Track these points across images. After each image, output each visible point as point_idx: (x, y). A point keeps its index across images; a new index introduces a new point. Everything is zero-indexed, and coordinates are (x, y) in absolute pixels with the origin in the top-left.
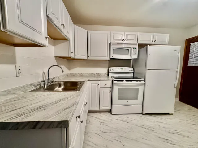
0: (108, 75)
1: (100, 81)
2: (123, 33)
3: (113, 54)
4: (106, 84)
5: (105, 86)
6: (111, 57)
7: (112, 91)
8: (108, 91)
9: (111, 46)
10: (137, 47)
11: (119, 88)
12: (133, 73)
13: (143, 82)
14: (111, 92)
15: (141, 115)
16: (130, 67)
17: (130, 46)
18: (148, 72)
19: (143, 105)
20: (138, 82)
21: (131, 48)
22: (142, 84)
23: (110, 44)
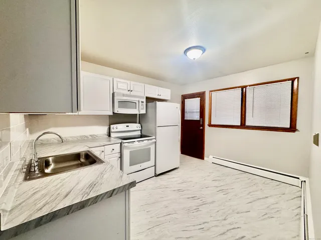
0: (109, 136)
1: (104, 146)
2: (128, 82)
3: (119, 107)
4: (113, 150)
5: (112, 152)
6: (116, 112)
7: (121, 157)
8: (116, 158)
9: (116, 98)
10: (144, 100)
11: (130, 152)
12: (141, 130)
13: (154, 140)
14: (120, 159)
15: (155, 178)
16: (136, 123)
17: (138, 99)
18: (158, 129)
19: (155, 166)
20: (150, 141)
21: (139, 101)
22: (153, 142)
23: (113, 94)
